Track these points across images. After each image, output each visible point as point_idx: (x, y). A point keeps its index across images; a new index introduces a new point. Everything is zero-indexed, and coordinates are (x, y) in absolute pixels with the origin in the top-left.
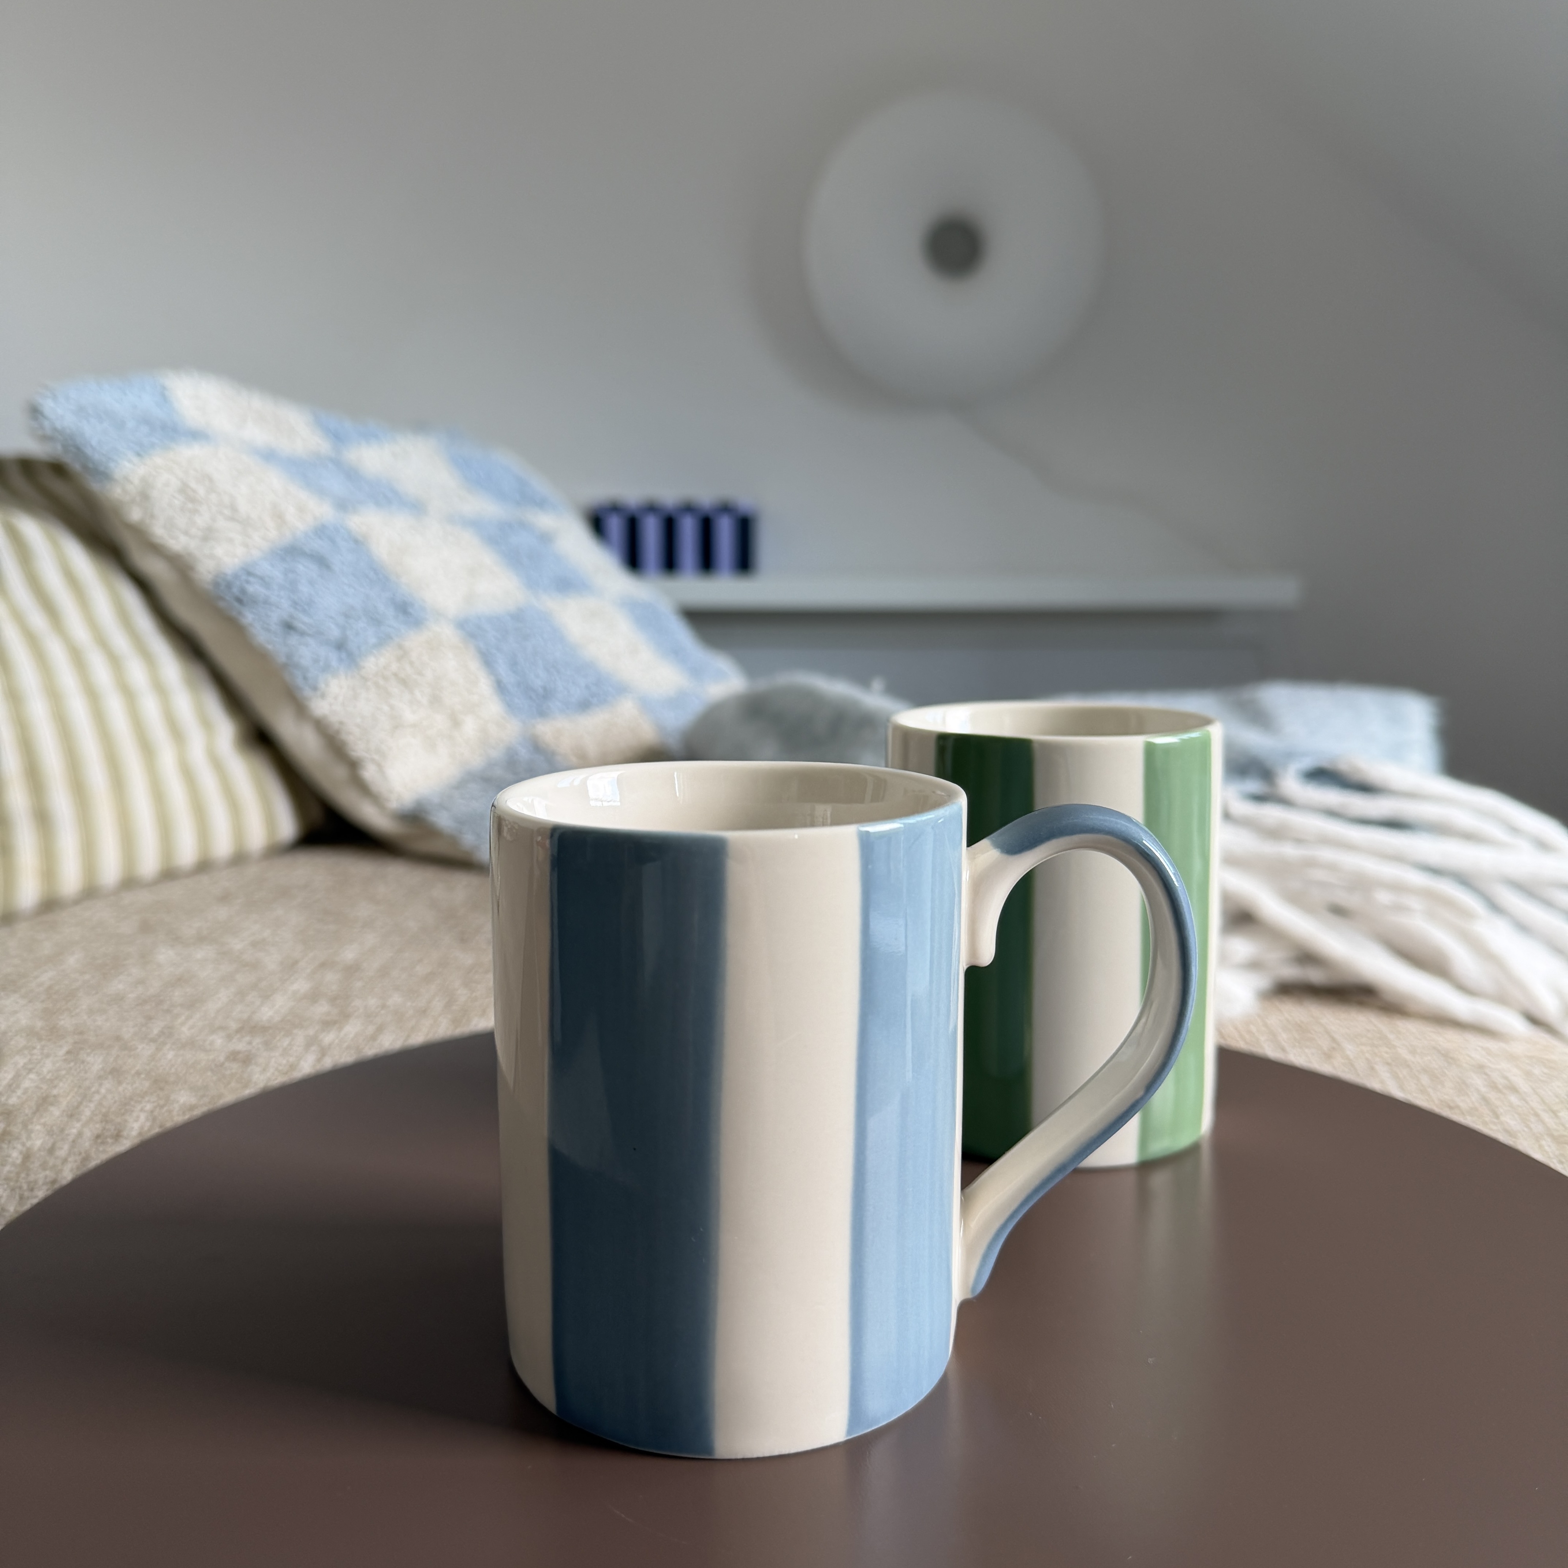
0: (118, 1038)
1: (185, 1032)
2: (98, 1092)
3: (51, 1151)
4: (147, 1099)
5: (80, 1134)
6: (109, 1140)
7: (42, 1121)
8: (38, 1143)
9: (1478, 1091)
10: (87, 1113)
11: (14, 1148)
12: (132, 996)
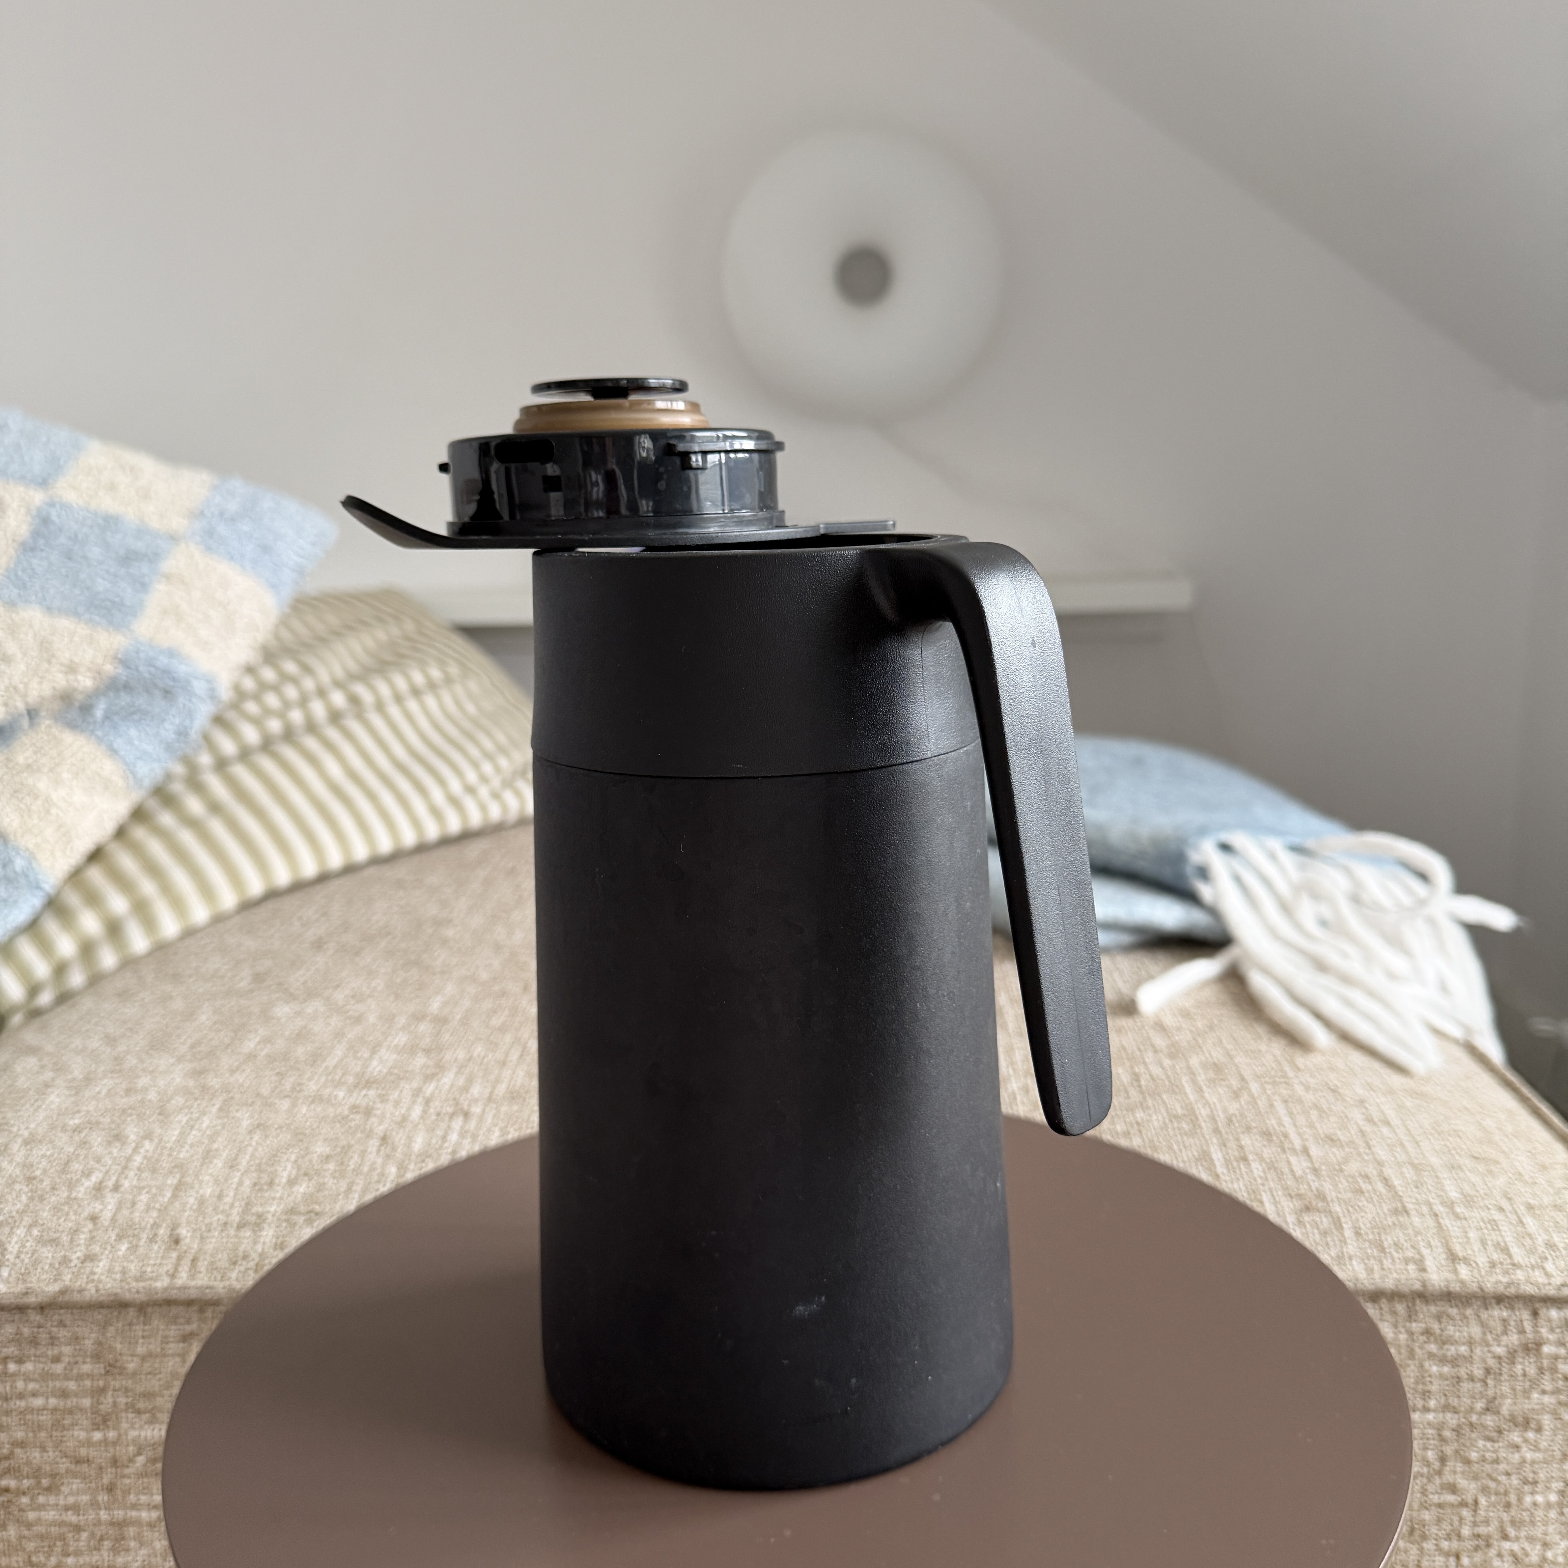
0: (258, 1095)
1: (312, 1087)
2: (250, 1145)
3: (220, 1197)
4: (291, 1150)
5: (240, 1183)
6: (265, 1187)
7: (210, 1171)
8: (209, 1191)
9: (1356, 1123)
10: (244, 1163)
11: (191, 1196)
12: (263, 1053)
